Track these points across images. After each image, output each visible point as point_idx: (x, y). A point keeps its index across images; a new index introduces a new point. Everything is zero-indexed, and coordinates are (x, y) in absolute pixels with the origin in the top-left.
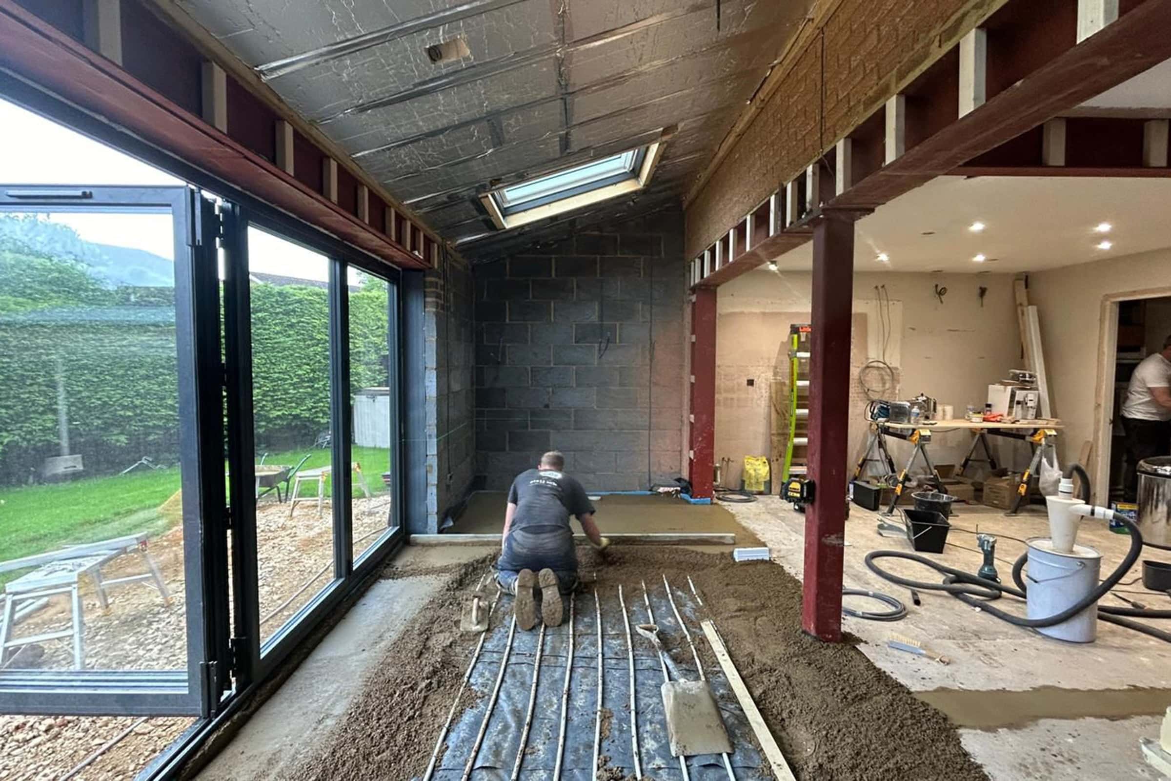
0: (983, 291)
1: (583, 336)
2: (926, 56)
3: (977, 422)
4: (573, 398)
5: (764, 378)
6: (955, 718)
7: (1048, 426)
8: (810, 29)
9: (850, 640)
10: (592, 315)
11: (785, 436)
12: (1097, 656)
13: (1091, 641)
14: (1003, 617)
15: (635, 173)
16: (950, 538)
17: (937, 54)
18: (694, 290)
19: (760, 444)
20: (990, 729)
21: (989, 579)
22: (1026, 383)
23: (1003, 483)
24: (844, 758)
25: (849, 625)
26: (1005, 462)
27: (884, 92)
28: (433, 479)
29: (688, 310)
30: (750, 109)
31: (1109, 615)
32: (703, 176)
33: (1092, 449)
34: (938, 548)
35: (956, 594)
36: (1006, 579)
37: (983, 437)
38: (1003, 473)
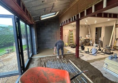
0: (85, 27)
1: (49, 31)
2: (89, 7)
3: (85, 38)
4: (48, 38)
5: (67, 35)
6: (89, 62)
7: (91, 38)
8: (76, 2)
9: (80, 58)
10: (50, 29)
11: (69, 41)
12: (97, 56)
13: (96, 55)
14: (90, 54)
15: (55, 14)
16: (85, 49)
17: (90, 7)
18: (60, 27)
19: (67, 42)
20: (92, 62)
21: (88, 52)
22: (89, 35)
23: (87, 44)
24: (83, 67)
25: (79, 57)
26: (87, 42)
27: (84, 9)
28: (36, 48)
29: (60, 29)
30: (68, 9)
31: (98, 53)
32: (62, 15)
33: (94, 40)
34: (84, 50)
35: (86, 53)
36: (90, 51)
37: (85, 40)
38: (87, 43)
